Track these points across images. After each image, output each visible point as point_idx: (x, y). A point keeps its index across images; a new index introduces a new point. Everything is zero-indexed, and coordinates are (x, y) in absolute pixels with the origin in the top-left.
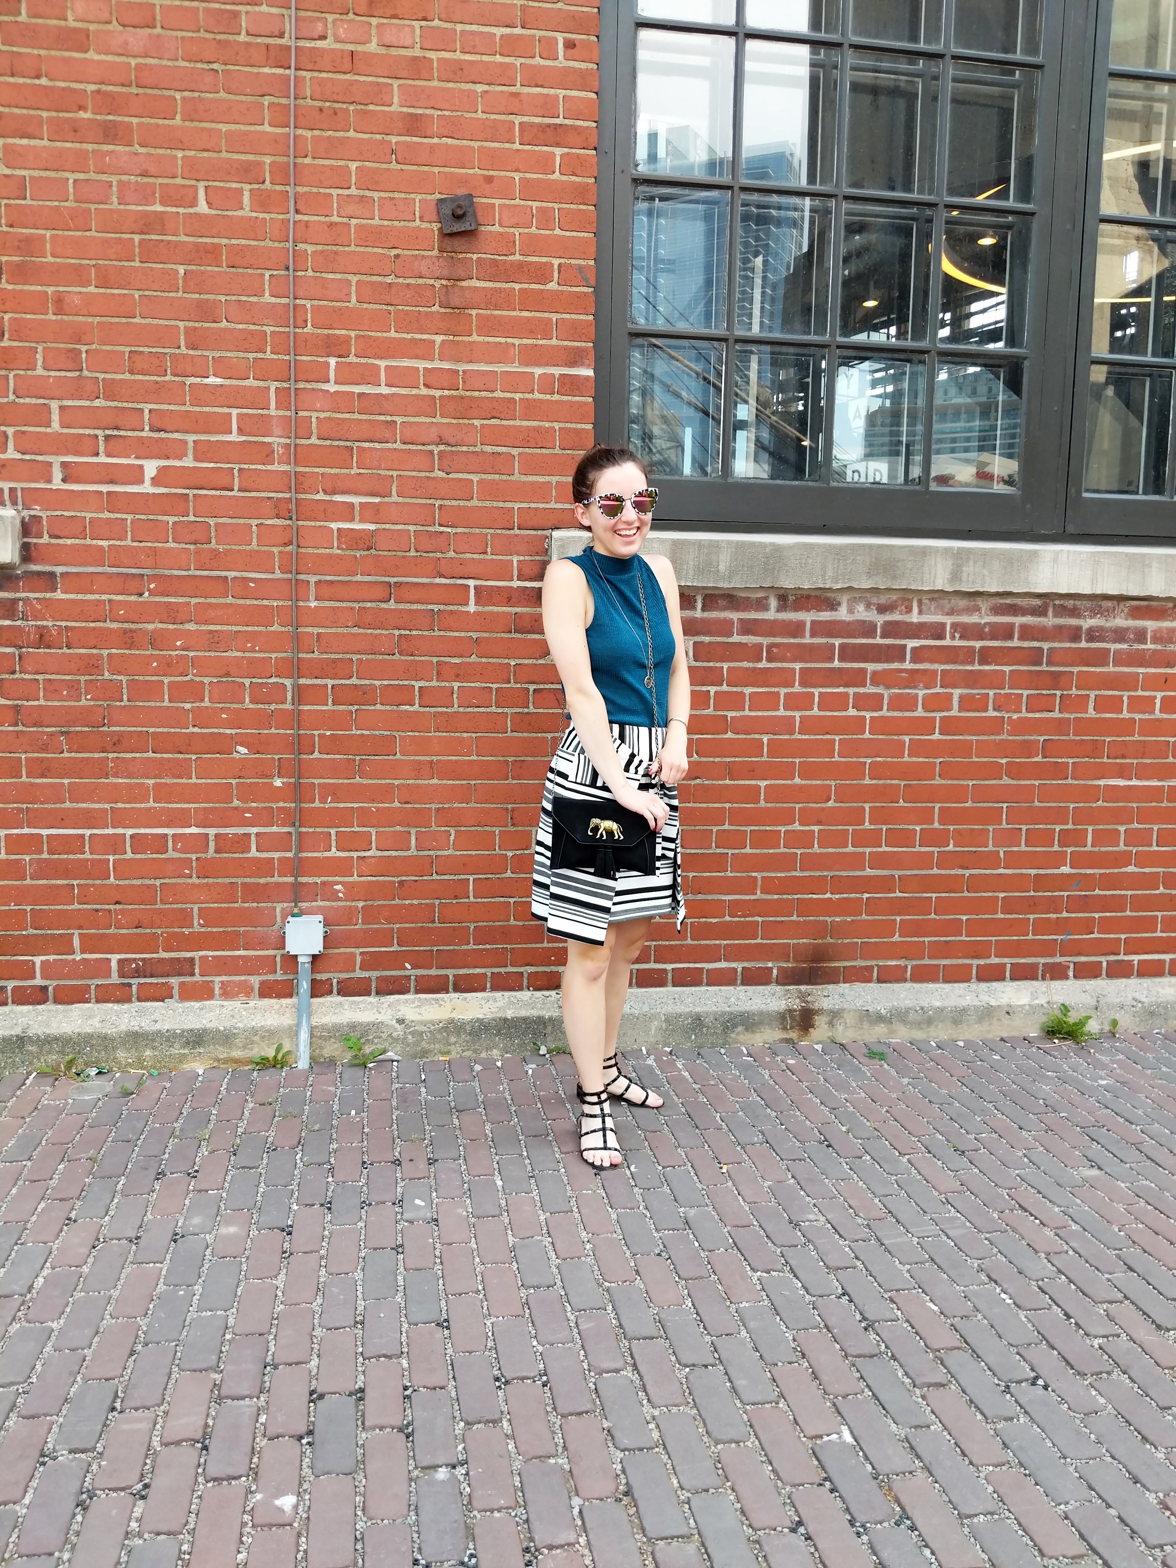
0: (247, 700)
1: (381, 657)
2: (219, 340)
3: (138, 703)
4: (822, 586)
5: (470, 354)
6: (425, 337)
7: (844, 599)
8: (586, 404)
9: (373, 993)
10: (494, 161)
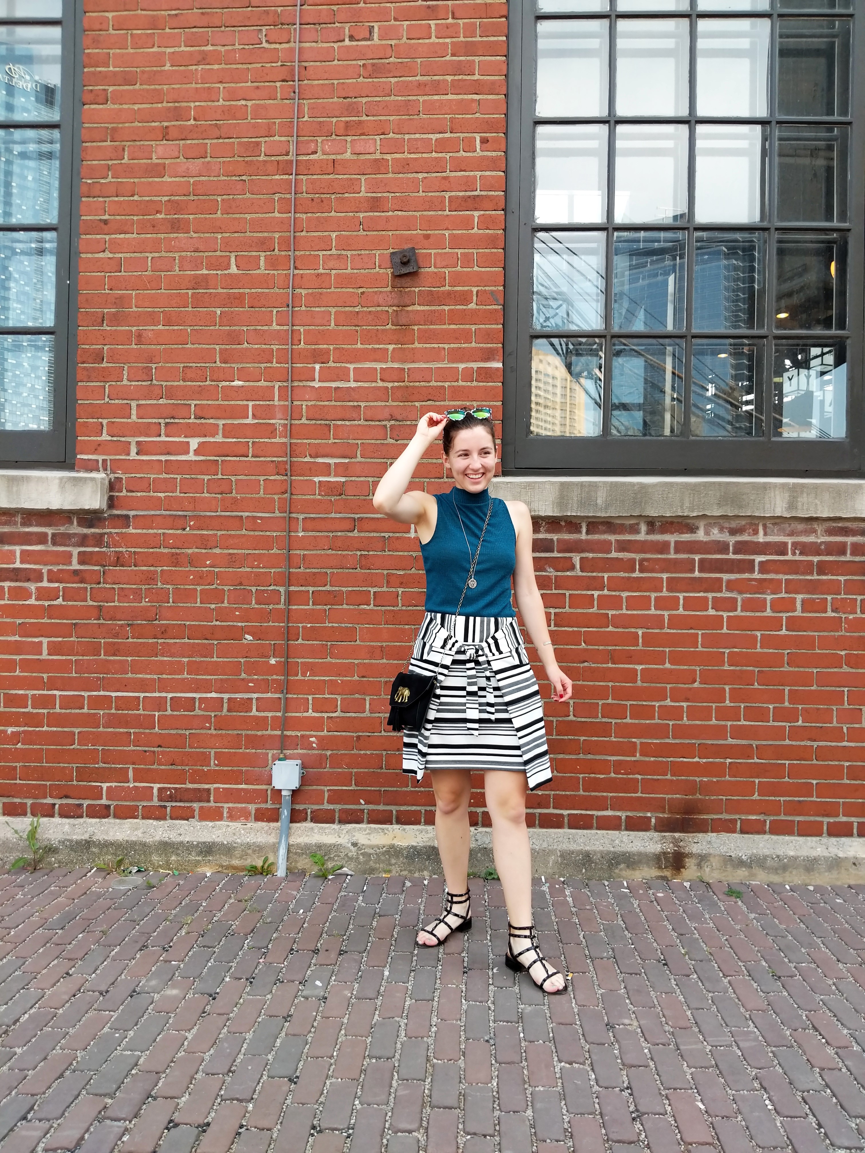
0: (254, 602)
1: (347, 571)
2: (242, 356)
3: (179, 605)
4: (680, 514)
5: (413, 356)
6: (381, 346)
7: (702, 524)
8: (496, 387)
9: (337, 821)
10: (431, 224)
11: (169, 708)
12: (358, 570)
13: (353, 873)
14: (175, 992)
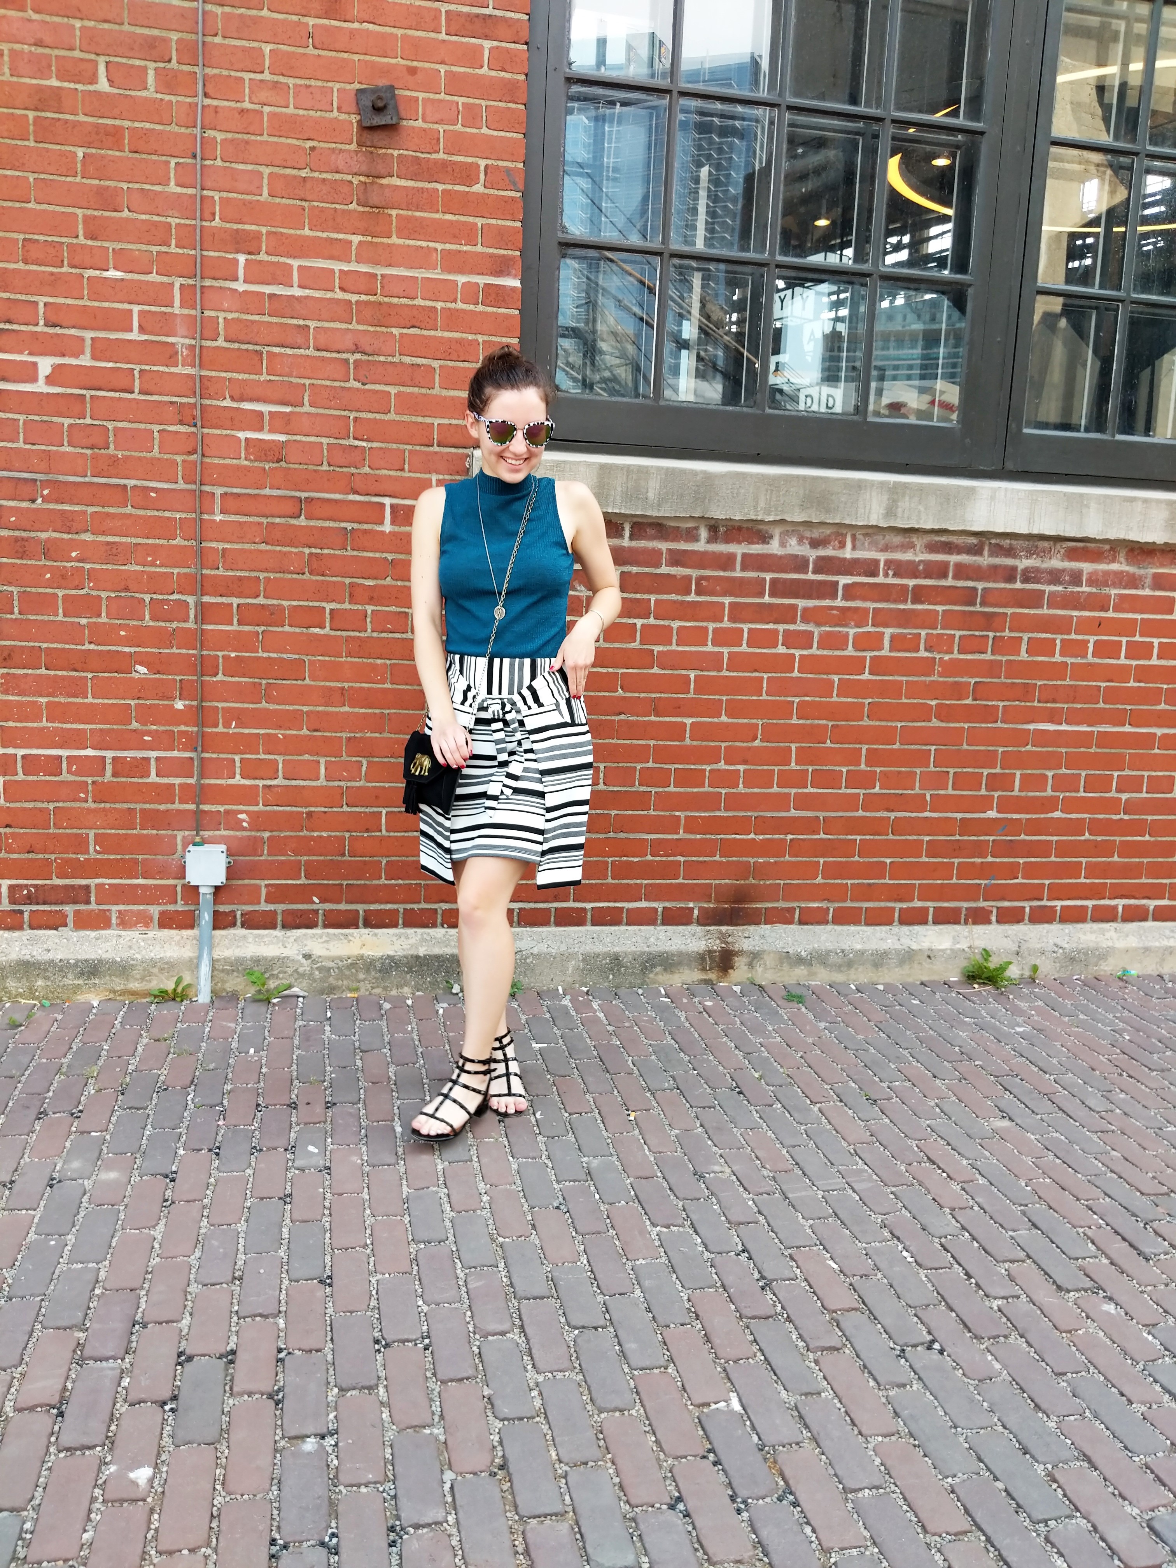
0: (147, 617)
1: (290, 576)
2: (120, 231)
3: (30, 617)
5: (390, 257)
6: (341, 236)
7: (777, 532)
8: (511, 316)
9: (279, 926)
10: (417, 49)
11: (20, 771)
12: (307, 576)
13: (307, 994)
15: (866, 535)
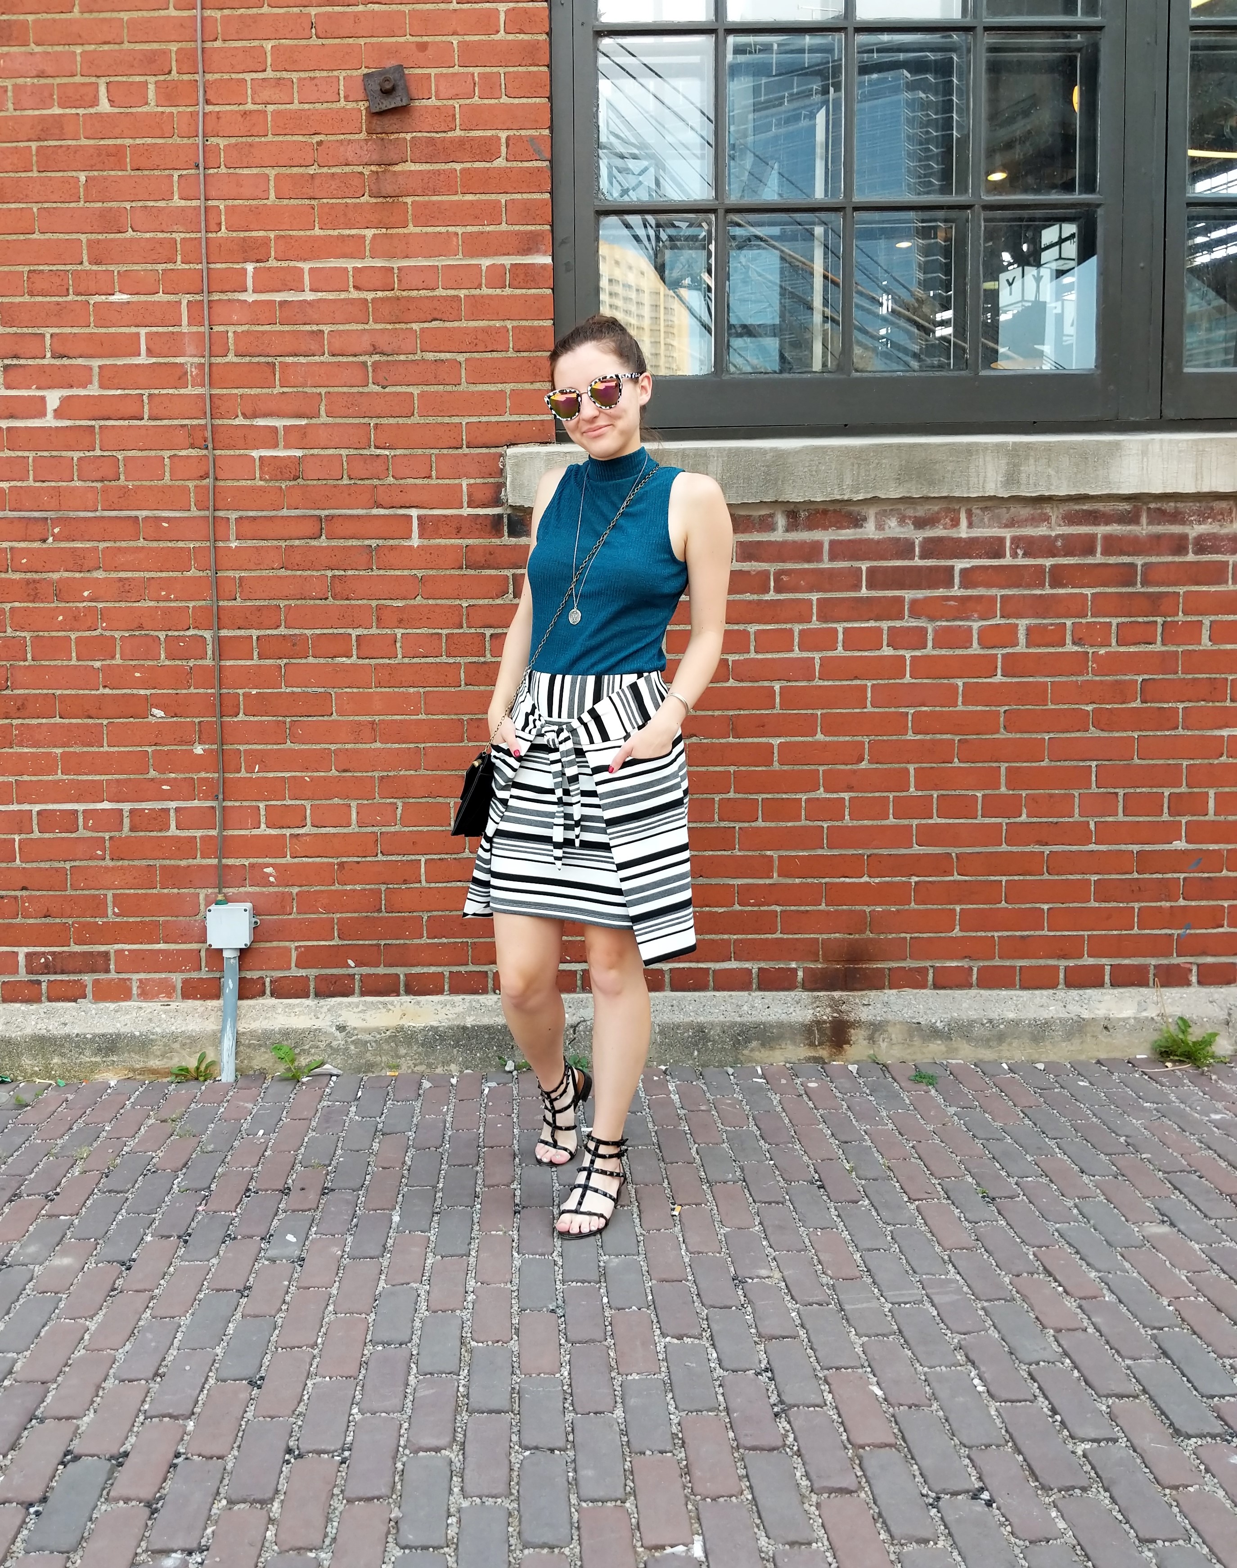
0: (163, 656)
1: (312, 602)
2: (126, 253)
4: (839, 497)
5: (406, 247)
6: (353, 232)
8: (543, 296)
9: (312, 994)
10: (427, 25)
11: (35, 828)
12: (330, 601)
13: (340, 1072)
14: (66, 1261)
15: (984, 509)
